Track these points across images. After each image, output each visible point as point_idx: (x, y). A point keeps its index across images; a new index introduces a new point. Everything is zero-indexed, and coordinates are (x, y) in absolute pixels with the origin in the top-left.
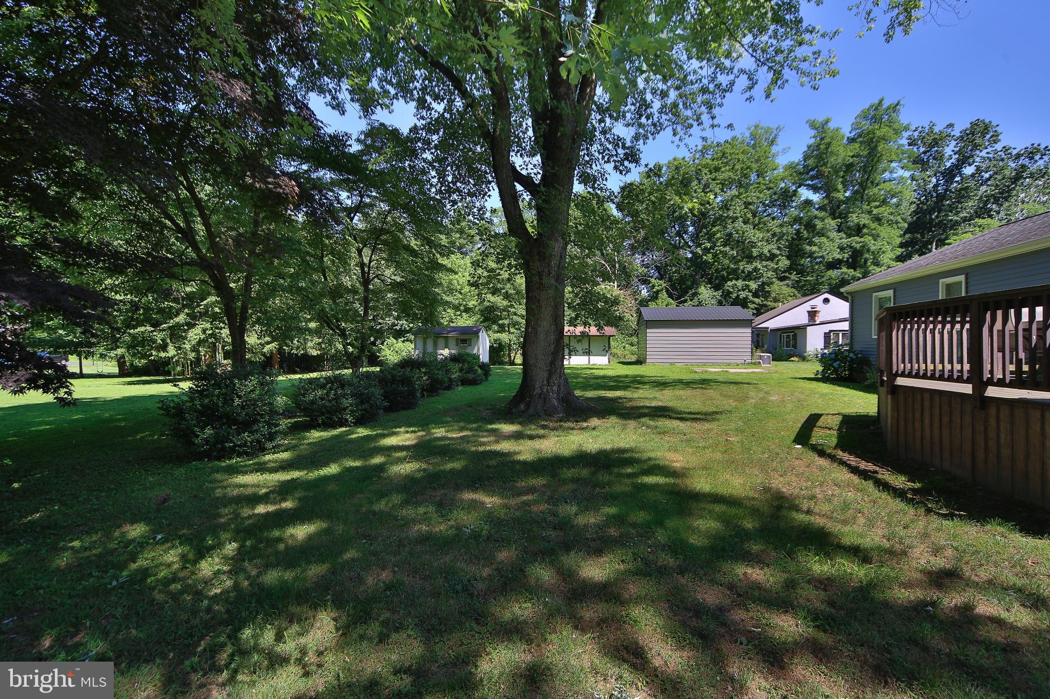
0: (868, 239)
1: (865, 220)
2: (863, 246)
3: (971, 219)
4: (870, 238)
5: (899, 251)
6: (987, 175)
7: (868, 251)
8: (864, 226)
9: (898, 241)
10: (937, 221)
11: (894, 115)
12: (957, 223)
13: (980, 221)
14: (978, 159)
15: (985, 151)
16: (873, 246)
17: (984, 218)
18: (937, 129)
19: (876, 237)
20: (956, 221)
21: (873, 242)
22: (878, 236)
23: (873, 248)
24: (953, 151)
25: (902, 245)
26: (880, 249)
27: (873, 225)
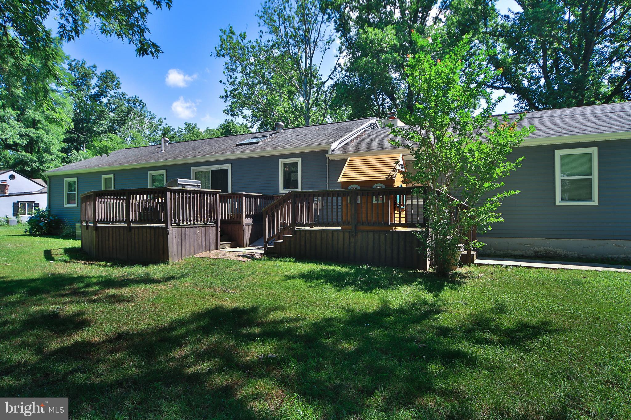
0: (42, 132)
1: (38, 116)
2: (38, 137)
3: (106, 132)
4: (44, 132)
5: (64, 145)
6: (113, 106)
7: (42, 141)
8: (38, 121)
9: (63, 137)
10: (87, 128)
11: (59, 45)
12: (99, 134)
13: (111, 135)
14: (109, 95)
15: (113, 91)
16: (46, 138)
17: (112, 133)
18: (86, 66)
19: (48, 132)
20: (98, 132)
21: (45, 135)
22: (49, 131)
23: (45, 140)
24: (96, 84)
25: (64, 141)
26: (51, 141)
27: (46, 123)
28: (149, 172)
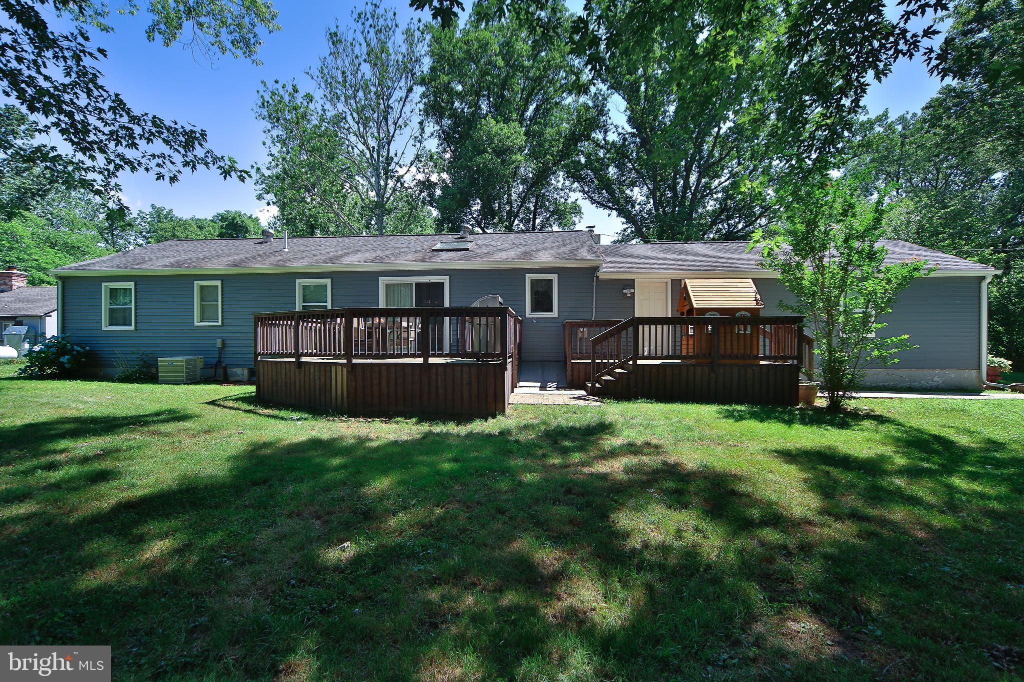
28: (298, 281)
